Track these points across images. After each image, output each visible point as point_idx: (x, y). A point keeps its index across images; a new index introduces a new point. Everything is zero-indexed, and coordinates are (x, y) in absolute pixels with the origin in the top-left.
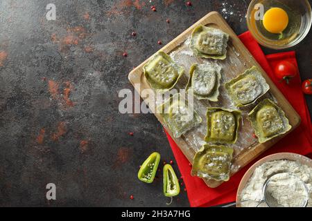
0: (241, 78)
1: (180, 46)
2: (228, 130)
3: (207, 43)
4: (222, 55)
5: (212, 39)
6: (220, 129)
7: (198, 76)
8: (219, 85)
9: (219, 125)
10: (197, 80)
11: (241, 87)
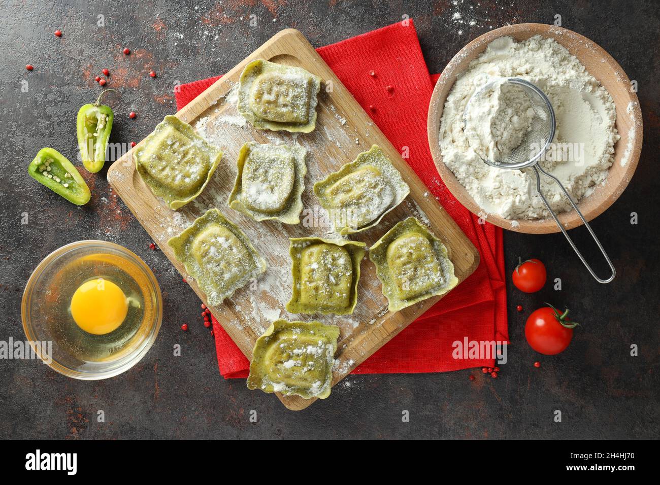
0: (348, 170)
1: (217, 105)
2: (337, 284)
3: (272, 98)
4: (306, 123)
5: (283, 89)
6: (320, 283)
7: (256, 170)
8: (302, 189)
9: (316, 276)
10: (254, 178)
11: (349, 191)
